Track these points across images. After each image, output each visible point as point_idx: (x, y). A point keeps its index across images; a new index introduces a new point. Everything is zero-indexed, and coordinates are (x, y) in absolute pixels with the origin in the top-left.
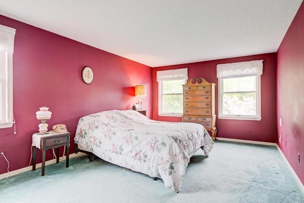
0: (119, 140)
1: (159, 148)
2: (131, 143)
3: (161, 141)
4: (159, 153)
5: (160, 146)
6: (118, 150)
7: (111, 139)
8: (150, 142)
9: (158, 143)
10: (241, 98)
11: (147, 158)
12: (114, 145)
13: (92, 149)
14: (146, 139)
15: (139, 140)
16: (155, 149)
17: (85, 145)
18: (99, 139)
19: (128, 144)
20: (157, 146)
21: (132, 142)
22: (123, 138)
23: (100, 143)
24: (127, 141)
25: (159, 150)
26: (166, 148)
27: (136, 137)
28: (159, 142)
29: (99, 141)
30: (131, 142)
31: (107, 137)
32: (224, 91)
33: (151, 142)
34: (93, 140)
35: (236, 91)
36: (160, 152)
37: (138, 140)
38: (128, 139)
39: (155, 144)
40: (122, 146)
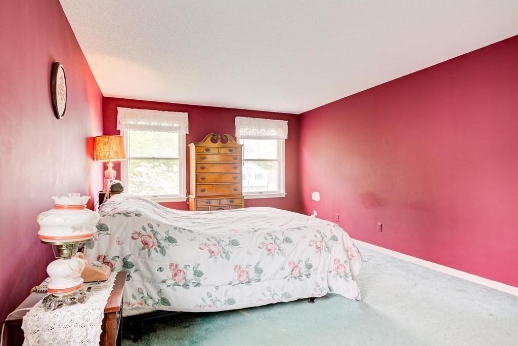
0: (249, 253)
1: (328, 246)
2: (279, 252)
3: (329, 236)
4: (329, 254)
5: (330, 243)
6: (252, 274)
7: (228, 258)
8: (314, 241)
9: (326, 239)
10: (266, 167)
11: (312, 270)
12: (237, 268)
13: (164, 301)
14: (304, 237)
15: (294, 243)
16: (324, 249)
17: (134, 297)
18: (192, 267)
19: (273, 255)
20: (326, 244)
21: (280, 250)
22: (259, 247)
23: (198, 274)
24: (270, 250)
25: (329, 250)
26: (338, 243)
27: (286, 238)
28: (326, 237)
29: (192, 272)
30: (277, 250)
31: (219, 256)
32: (245, 158)
33: (315, 239)
34: (170, 274)
35: (257, 159)
36: (331, 253)
37: (291, 244)
38: (270, 247)
39: (321, 242)
40: (259, 263)
